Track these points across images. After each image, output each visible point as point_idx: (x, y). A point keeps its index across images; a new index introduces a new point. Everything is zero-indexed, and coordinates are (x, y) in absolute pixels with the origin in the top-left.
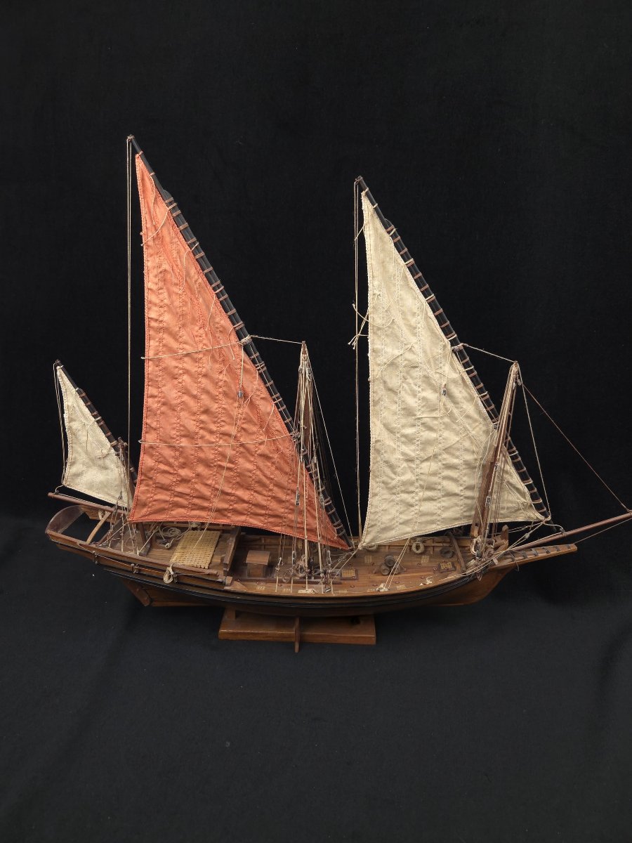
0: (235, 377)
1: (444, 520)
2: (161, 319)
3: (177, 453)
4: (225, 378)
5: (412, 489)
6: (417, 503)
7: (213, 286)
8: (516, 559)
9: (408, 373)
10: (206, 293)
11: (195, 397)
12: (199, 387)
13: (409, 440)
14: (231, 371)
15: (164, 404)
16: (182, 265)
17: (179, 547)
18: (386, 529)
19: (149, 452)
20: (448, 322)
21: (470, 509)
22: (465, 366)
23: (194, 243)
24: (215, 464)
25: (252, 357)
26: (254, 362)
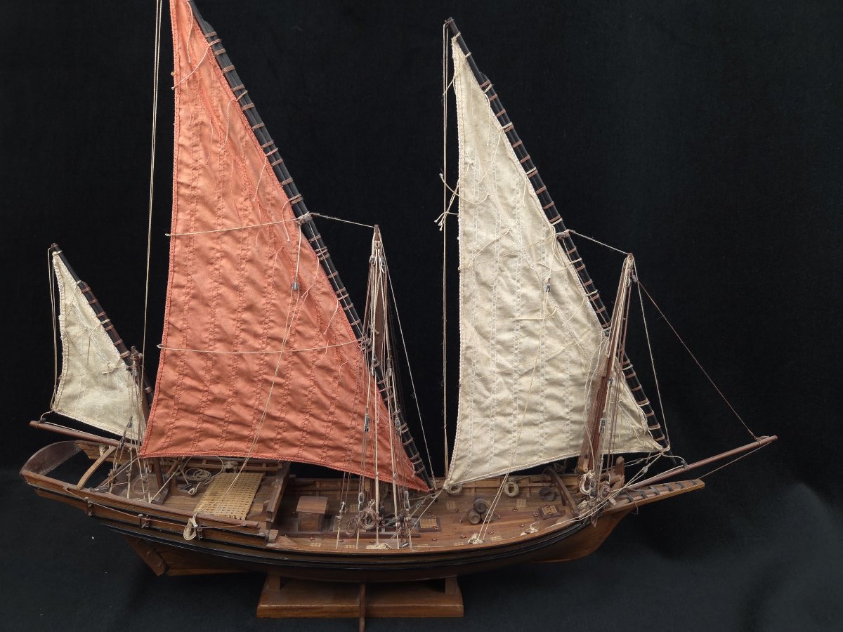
0: (290, 265)
1: (548, 451)
2: (194, 184)
3: (209, 363)
4: (276, 266)
5: (509, 410)
6: (514, 428)
7: (264, 146)
8: (634, 499)
9: (505, 263)
10: (256, 155)
11: (235, 288)
12: (242, 276)
13: (506, 347)
14: (284, 256)
15: (194, 297)
16: (225, 116)
17: (208, 492)
18: (479, 462)
19: (170, 361)
20: (552, 203)
21: (578, 437)
22: (573, 257)
23: (241, 91)
24: (260, 378)
25: (312, 240)
26: (314, 246)
